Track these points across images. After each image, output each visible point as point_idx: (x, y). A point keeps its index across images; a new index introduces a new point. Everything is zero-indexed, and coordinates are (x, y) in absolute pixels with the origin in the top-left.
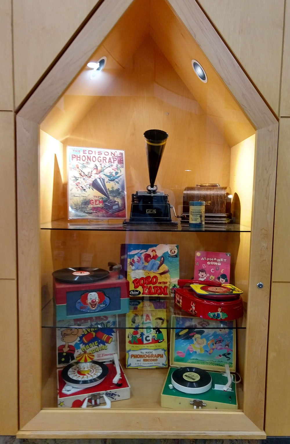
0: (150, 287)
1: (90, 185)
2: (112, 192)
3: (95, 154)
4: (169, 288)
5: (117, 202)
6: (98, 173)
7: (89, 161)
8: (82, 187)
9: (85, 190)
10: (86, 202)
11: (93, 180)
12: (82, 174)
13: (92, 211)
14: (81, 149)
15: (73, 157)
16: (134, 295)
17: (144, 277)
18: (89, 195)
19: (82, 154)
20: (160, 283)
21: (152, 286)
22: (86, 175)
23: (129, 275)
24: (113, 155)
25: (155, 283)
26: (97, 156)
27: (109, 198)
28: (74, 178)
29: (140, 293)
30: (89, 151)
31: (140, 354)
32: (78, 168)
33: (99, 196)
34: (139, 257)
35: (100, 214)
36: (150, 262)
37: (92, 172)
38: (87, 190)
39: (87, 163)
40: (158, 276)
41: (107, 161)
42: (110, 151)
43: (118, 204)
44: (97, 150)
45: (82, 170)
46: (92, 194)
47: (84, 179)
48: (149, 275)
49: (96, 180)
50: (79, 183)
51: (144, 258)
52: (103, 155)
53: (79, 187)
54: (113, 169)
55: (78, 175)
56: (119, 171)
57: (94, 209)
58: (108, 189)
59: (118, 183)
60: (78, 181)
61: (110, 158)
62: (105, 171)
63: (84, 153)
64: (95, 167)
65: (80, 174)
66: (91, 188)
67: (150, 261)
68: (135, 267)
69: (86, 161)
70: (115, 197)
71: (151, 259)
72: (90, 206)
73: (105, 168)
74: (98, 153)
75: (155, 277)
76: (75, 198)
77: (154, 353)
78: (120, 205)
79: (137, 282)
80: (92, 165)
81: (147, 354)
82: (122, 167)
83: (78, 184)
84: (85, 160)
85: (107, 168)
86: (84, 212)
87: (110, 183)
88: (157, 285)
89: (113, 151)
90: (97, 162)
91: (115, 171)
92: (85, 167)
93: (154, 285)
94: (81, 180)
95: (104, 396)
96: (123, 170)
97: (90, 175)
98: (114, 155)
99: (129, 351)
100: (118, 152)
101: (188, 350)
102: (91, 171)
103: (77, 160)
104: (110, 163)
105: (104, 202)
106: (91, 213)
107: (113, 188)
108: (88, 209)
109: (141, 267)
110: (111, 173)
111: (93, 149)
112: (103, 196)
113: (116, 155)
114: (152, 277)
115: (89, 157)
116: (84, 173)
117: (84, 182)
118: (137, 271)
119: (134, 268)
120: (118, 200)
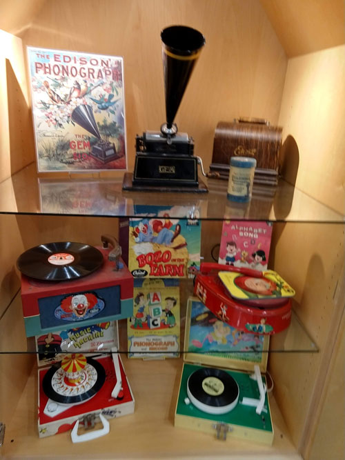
0: (161, 265)
1: (69, 117)
2: (105, 127)
3: (75, 62)
4: (186, 267)
5: (111, 145)
6: (80, 96)
7: (65, 75)
8: (55, 120)
9: (60, 125)
10: (64, 146)
11: (74, 108)
12: (56, 98)
13: (73, 160)
14: (52, 52)
15: (37, 67)
16: (138, 276)
17: (153, 252)
18: (68, 133)
19: (52, 62)
20: (174, 260)
21: (163, 264)
22: (62, 100)
23: (132, 249)
24: (104, 65)
25: (167, 260)
26: (78, 66)
27: (99, 138)
28: (42, 105)
29: (146, 273)
30: (64, 57)
31: (146, 341)
32: (48, 87)
33: (83, 136)
34: (146, 225)
35: (86, 164)
36: (161, 232)
37: (71, 94)
38: (65, 125)
39: (63, 79)
40: (172, 250)
41: (96, 75)
42: (99, 57)
43: (114, 148)
44: (78, 55)
45: (53, 90)
46: (73, 132)
47: (58, 107)
48: (159, 250)
49: (78, 108)
50: (51, 113)
51: (152, 226)
52: (88, 65)
53: (51, 121)
54: (105, 90)
55: (47, 100)
56: (115, 93)
57: (75, 156)
58: (98, 123)
59: (113, 112)
60: (49, 111)
61: (100, 71)
62: (92, 92)
63: (55, 60)
64: (76, 86)
65: (52, 98)
66: (70, 122)
67: (160, 230)
68: (140, 238)
69: (61, 74)
70: (108, 135)
71: (163, 227)
72: (71, 152)
73: (92, 88)
74: (81, 60)
75: (168, 252)
76: (46, 140)
77: (163, 340)
78: (117, 149)
79: (142, 259)
80: (71, 82)
81: (155, 342)
82: (120, 86)
83: (50, 115)
84: (59, 72)
85: (96, 87)
86: (62, 161)
87: (100, 112)
88: (170, 263)
89: (105, 58)
90: (78, 76)
91: (108, 92)
92: (59, 85)
93: (167, 263)
94: (53, 108)
95: (101, 416)
96: (121, 91)
97: (67, 100)
98: (107, 65)
99: (131, 338)
100: (113, 60)
101: (207, 339)
102: (69, 93)
103: (45, 73)
104: (100, 78)
105: (92, 144)
106: (72, 163)
107: (105, 121)
108: (67, 157)
109: (148, 239)
110: (102, 96)
111: (71, 54)
112: (91, 135)
113: (110, 66)
114: (162, 252)
115: (65, 67)
116: (58, 96)
117: (60, 112)
118: (143, 245)
119: (138, 239)
120: (114, 141)
